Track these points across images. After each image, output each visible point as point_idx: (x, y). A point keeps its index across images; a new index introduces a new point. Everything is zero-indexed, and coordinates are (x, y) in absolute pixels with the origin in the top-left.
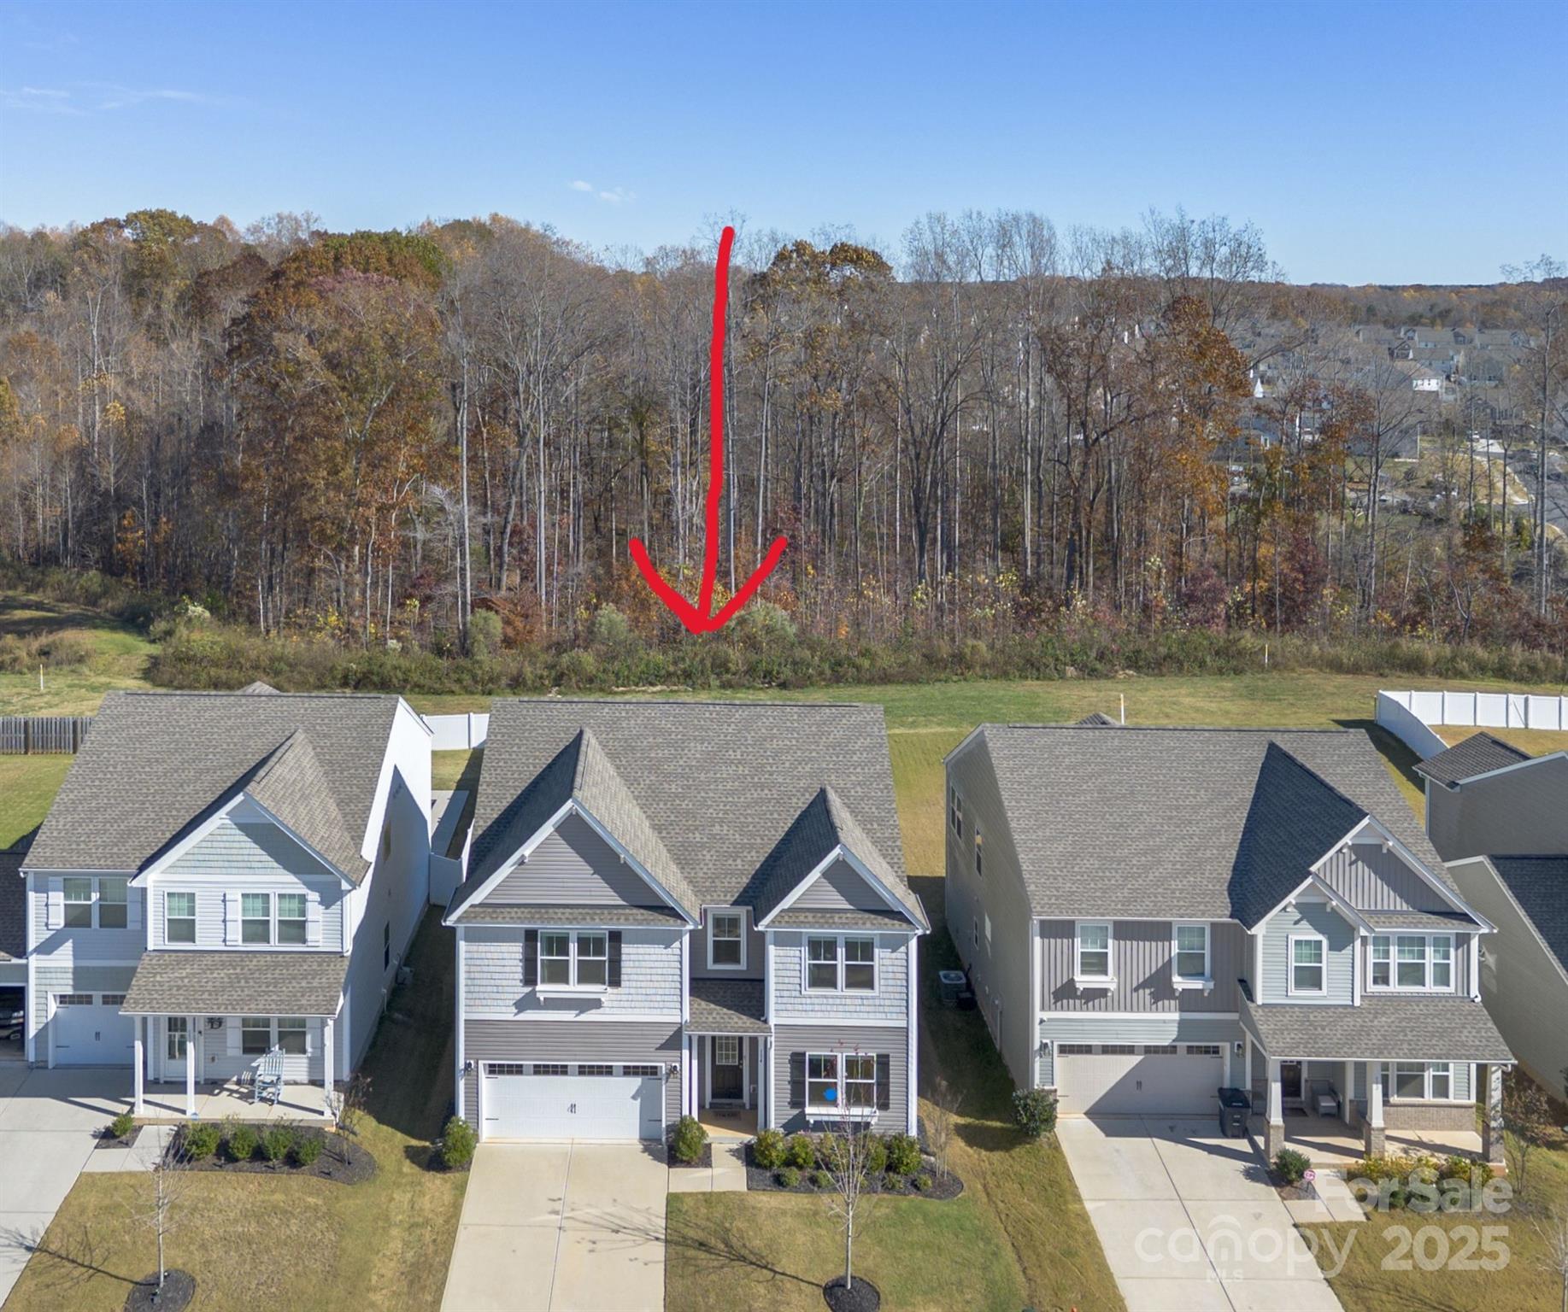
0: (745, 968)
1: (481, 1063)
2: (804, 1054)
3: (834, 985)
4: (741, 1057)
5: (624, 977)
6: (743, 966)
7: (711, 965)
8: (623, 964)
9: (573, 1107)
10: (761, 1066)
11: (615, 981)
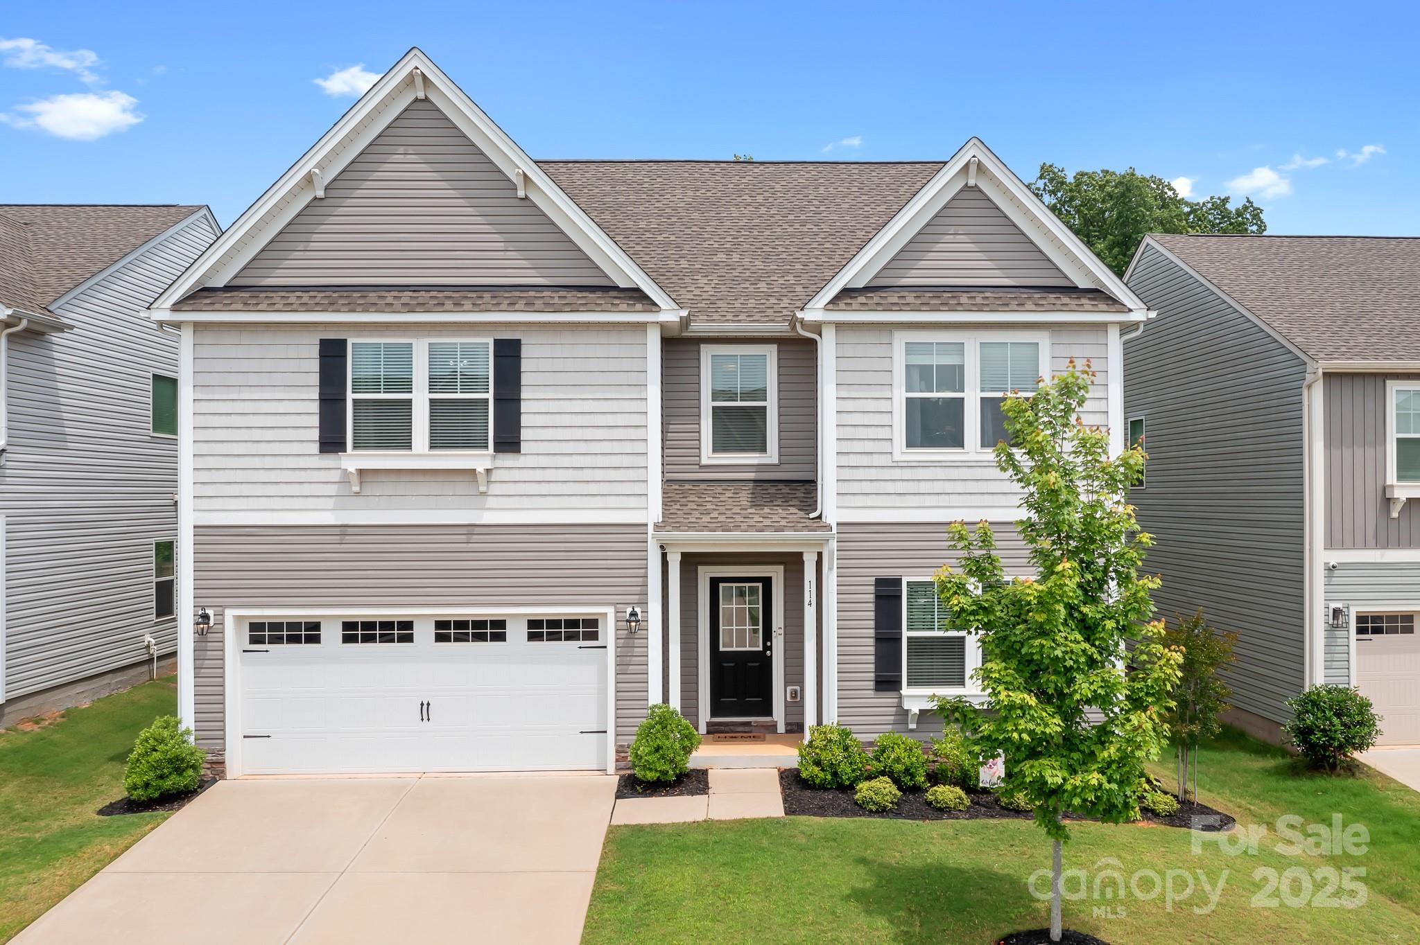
0: (775, 460)
1: (230, 614)
2: (897, 582)
3: (957, 440)
4: (768, 636)
5: (525, 434)
6: (772, 455)
7: (708, 455)
8: (524, 407)
9: (425, 708)
10: (810, 613)
11: (509, 441)
